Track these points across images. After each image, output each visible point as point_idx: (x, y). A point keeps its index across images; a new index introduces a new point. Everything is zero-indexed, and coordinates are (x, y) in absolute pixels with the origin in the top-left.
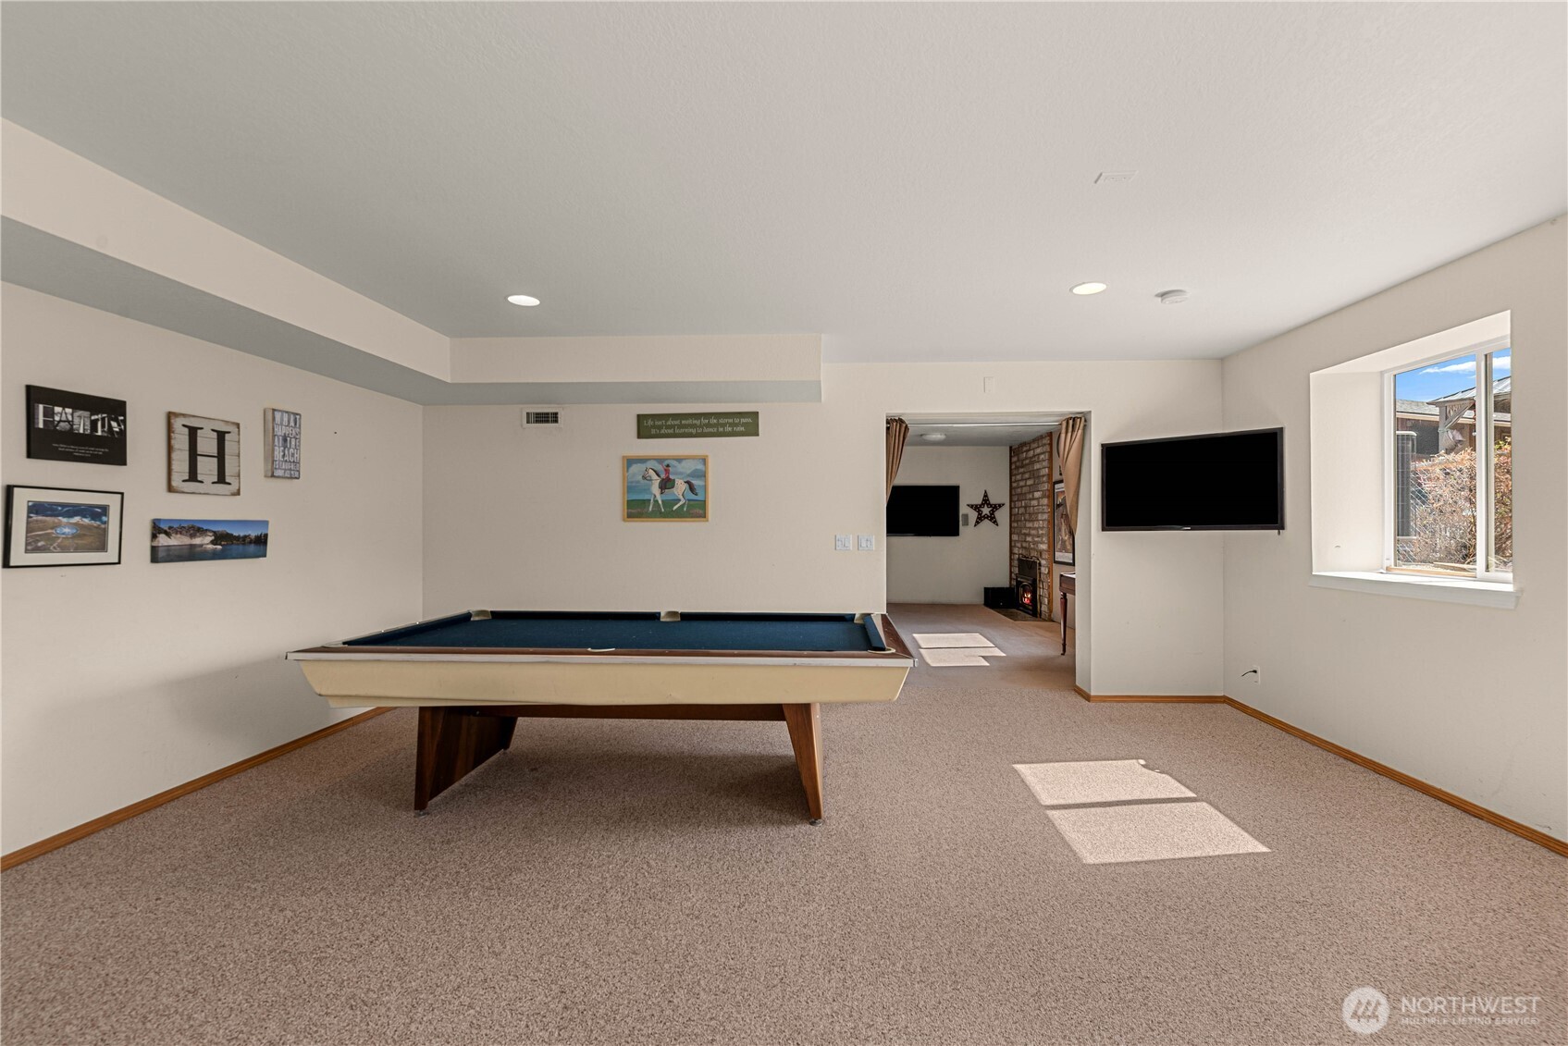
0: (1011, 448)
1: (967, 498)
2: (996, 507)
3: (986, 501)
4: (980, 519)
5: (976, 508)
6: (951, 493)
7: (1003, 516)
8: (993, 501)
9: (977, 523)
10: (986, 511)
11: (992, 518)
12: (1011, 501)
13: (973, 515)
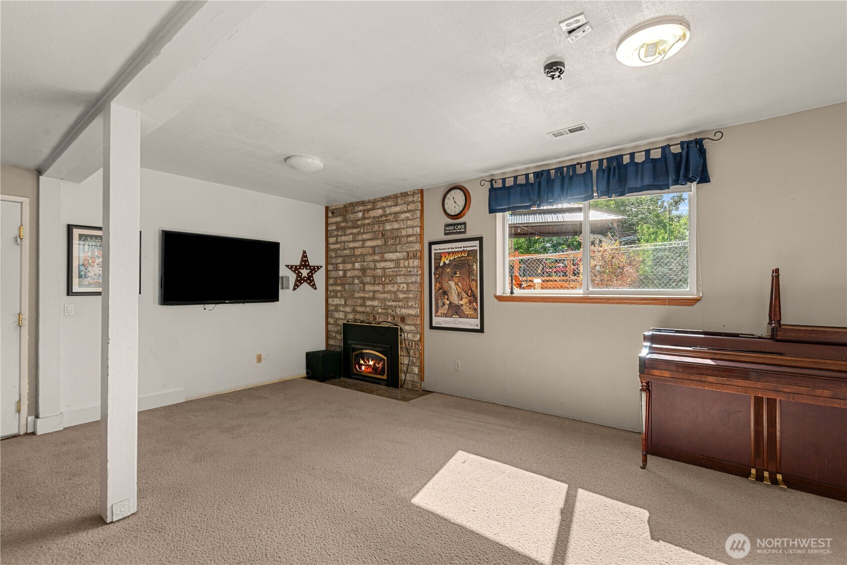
0: (327, 208)
1: (288, 257)
2: (314, 269)
3: (305, 263)
4: (299, 281)
5: (295, 269)
6: (271, 250)
7: (320, 277)
8: (312, 263)
9: (296, 286)
10: (305, 272)
11: (310, 280)
12: (327, 263)
13: (293, 277)
